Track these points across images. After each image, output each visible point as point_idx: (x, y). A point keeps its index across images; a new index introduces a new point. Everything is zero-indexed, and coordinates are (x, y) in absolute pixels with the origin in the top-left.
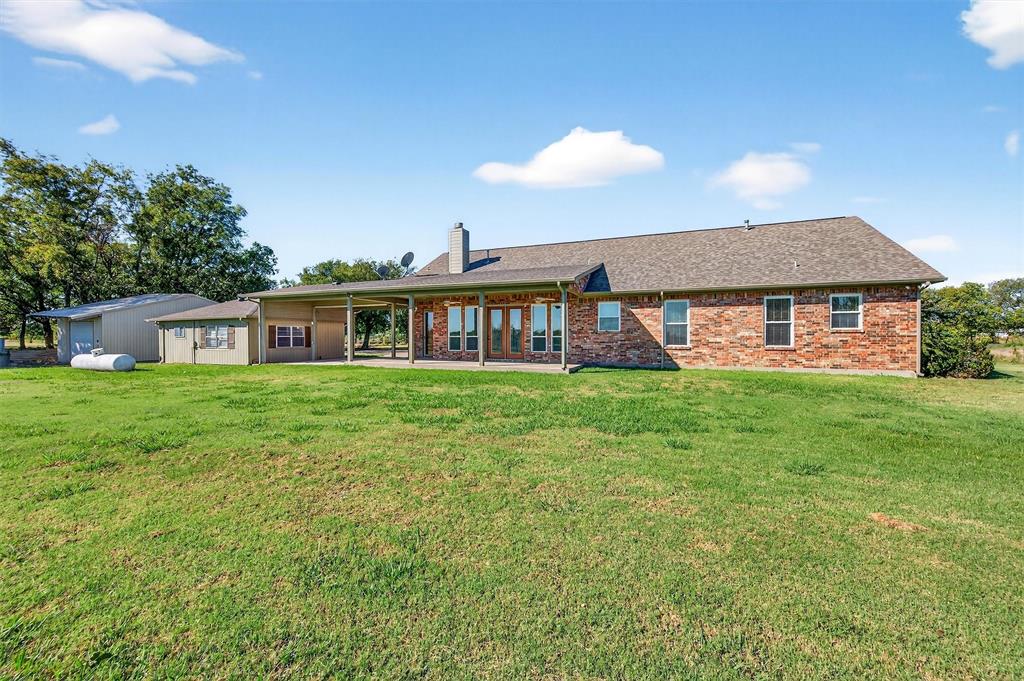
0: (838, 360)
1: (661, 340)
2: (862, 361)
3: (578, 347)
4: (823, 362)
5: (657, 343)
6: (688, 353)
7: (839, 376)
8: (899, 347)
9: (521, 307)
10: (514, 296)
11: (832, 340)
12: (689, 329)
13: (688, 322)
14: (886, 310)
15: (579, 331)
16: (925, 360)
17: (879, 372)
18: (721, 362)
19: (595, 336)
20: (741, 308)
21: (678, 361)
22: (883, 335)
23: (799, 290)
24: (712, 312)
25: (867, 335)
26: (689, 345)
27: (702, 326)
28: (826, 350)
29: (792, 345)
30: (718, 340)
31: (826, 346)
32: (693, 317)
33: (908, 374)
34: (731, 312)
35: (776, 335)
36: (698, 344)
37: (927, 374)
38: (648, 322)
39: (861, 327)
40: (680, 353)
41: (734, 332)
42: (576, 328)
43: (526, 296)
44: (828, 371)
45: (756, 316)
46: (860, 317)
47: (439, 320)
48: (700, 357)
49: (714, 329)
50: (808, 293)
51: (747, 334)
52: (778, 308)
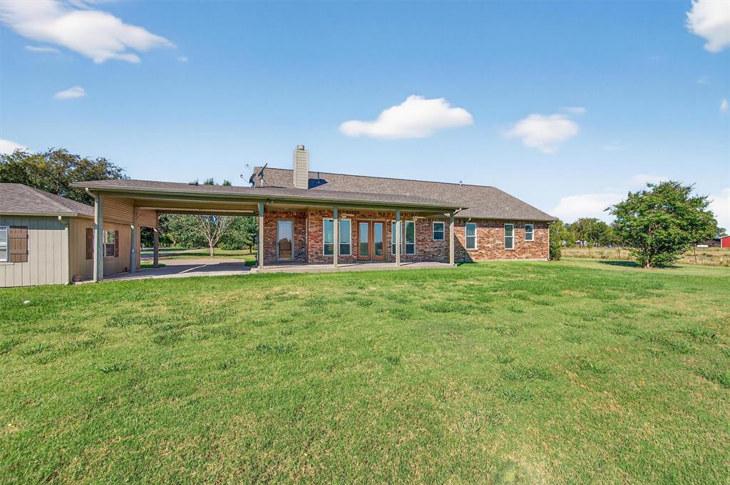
0: (528, 255)
1: (465, 246)
2: (534, 255)
3: (422, 250)
4: (523, 256)
5: (462, 247)
6: (477, 253)
8: (544, 248)
9: (382, 222)
10: (380, 213)
11: (526, 245)
12: (476, 239)
13: (476, 236)
14: (541, 232)
17: (539, 259)
18: (489, 257)
19: (432, 243)
20: (497, 229)
21: (473, 258)
22: (539, 243)
23: (516, 221)
24: (486, 230)
25: (535, 243)
26: (476, 248)
27: (483, 238)
28: (523, 250)
29: (513, 248)
30: (488, 245)
31: (524, 248)
32: (478, 232)
33: (546, 260)
34: (494, 231)
35: (508, 243)
36: (481, 247)
38: (459, 235)
39: (533, 240)
40: (473, 253)
41: (494, 241)
42: (421, 238)
43: (389, 214)
44: (525, 260)
45: (502, 231)
46: (533, 235)
47: (315, 229)
48: (481, 255)
49: (487, 239)
50: (518, 223)
51: (499, 243)
52: (509, 230)
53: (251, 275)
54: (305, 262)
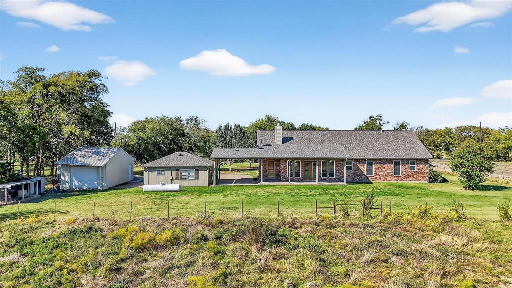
0: (411, 179)
1: (366, 174)
2: (416, 179)
3: (339, 176)
4: (408, 180)
5: (364, 175)
6: (374, 178)
7: (413, 184)
8: (424, 176)
11: (410, 173)
12: (373, 170)
13: (373, 168)
14: (422, 166)
15: (339, 171)
16: (430, 178)
17: (420, 182)
18: (382, 180)
21: (371, 181)
22: (421, 172)
23: (402, 160)
24: (380, 166)
25: (418, 172)
26: (374, 175)
27: (378, 169)
28: (408, 176)
29: (401, 175)
30: (382, 173)
31: (408, 175)
32: (375, 167)
33: (426, 182)
35: (397, 172)
36: (376, 175)
37: (431, 183)
38: (362, 168)
39: (416, 170)
40: (371, 178)
41: (386, 171)
42: (338, 169)
44: (409, 182)
45: (392, 167)
46: (416, 168)
47: (284, 166)
48: (377, 179)
49: (380, 170)
50: (404, 161)
51: (389, 172)
52: (397, 164)
53: (259, 186)
54: (280, 181)
